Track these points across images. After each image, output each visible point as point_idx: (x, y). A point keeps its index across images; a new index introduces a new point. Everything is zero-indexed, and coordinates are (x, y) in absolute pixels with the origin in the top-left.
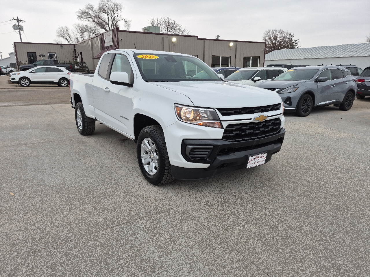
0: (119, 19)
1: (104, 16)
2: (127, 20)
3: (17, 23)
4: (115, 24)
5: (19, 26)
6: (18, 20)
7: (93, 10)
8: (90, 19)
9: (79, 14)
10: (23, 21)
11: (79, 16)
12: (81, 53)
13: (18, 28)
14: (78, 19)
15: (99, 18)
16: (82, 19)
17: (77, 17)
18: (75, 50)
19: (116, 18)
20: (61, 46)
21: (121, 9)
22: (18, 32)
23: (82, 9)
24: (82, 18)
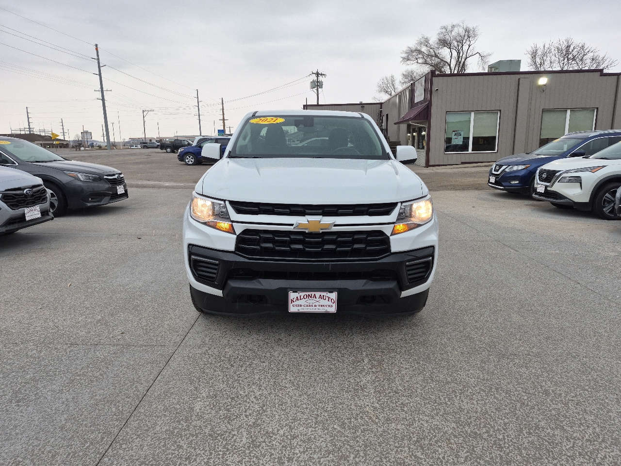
0: (471, 54)
1: (445, 53)
2: (485, 54)
3: (315, 78)
4: (462, 62)
5: (318, 82)
6: (318, 74)
7: (428, 45)
8: (420, 61)
9: (405, 55)
10: (324, 75)
11: (404, 58)
12: (387, 115)
13: (317, 85)
14: (403, 62)
15: (436, 56)
16: (409, 62)
17: (402, 59)
18: (381, 111)
19: (465, 53)
20: (363, 107)
21: (475, 36)
22: (316, 91)
23: (410, 46)
24: (408, 60)
